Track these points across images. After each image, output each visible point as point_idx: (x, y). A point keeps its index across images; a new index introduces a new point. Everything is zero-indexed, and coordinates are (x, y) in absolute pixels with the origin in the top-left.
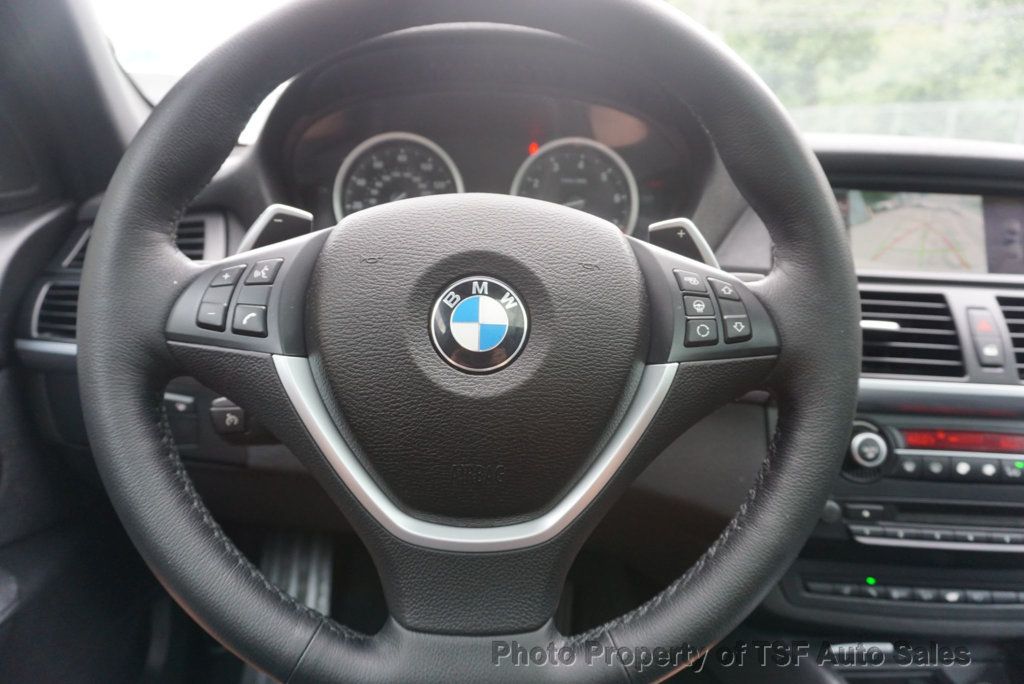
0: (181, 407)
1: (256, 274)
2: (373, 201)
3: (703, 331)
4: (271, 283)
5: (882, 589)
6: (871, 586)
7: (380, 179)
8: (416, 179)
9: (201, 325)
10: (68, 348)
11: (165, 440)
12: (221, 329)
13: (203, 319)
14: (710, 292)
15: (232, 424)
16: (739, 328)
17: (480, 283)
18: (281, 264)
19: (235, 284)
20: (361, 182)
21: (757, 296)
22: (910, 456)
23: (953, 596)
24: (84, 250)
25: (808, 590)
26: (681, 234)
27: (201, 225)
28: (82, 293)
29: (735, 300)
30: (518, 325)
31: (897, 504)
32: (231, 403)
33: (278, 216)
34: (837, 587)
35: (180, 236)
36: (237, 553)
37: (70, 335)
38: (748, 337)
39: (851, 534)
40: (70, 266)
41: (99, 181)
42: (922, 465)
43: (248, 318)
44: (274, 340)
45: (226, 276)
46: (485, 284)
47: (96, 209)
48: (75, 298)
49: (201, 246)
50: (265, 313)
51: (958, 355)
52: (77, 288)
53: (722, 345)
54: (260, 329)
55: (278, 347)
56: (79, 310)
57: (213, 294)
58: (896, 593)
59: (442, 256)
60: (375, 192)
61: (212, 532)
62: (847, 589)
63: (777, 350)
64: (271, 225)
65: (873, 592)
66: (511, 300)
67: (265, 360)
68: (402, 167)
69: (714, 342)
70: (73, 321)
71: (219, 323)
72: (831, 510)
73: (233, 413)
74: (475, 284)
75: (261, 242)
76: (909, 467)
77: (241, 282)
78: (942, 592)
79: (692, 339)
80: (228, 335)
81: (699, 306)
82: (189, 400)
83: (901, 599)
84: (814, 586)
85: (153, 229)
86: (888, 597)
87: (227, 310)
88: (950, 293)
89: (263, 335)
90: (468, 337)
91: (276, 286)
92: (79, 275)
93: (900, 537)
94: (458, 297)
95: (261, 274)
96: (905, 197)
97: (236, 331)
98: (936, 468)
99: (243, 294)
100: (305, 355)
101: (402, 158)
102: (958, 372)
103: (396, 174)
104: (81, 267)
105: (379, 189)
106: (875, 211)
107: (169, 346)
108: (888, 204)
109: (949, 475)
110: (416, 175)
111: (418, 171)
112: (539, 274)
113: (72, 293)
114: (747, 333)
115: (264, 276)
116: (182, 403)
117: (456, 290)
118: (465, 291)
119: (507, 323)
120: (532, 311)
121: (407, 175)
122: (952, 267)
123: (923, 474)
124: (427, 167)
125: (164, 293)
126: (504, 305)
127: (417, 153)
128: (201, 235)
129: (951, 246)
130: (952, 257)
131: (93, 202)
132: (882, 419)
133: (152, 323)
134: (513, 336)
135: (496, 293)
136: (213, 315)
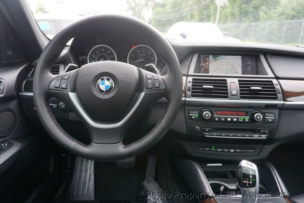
0: (54, 107)
1: (65, 77)
2: (96, 60)
3: (150, 86)
4: (68, 79)
5: (215, 149)
6: (213, 148)
7: (98, 55)
8: (106, 55)
9: (55, 87)
10: (31, 94)
11: (49, 109)
12: (59, 88)
13: (56, 86)
14: (152, 78)
15: (63, 108)
16: (157, 85)
17: (105, 78)
18: (70, 75)
19: (61, 79)
20: (94, 56)
21: (163, 79)
22: (217, 117)
23: (232, 151)
24: (34, 70)
25: (198, 149)
26: (151, 67)
27: (59, 66)
28: (34, 82)
29: (157, 80)
30: (112, 86)
31: (215, 128)
32: (63, 103)
33: (70, 66)
34: (205, 149)
35: (52, 69)
36: (63, 130)
37: (32, 91)
38: (159, 87)
39: (204, 135)
40: (30, 76)
41: (38, 56)
42: (220, 119)
43: (64, 86)
44: (69, 89)
45: (60, 78)
46: (106, 78)
47: (37, 63)
48: (32, 83)
49: (59, 71)
50: (67, 84)
51: (227, 93)
52: (32, 81)
53: (154, 89)
54: (66, 88)
55: (70, 91)
56: (33, 86)
57: (58, 82)
58: (219, 150)
59: (98, 73)
60: (97, 58)
61: (58, 126)
62: (207, 149)
63: (165, 89)
64: (69, 68)
65: (213, 150)
66: (111, 81)
67: (67, 93)
68: (103, 52)
69: (152, 88)
70: (32, 88)
71: (59, 87)
72: (198, 129)
73: (63, 105)
74: (104, 78)
75: (67, 71)
76: (217, 119)
77: (63, 79)
78: (230, 150)
79: (148, 88)
80: (60, 89)
81: (150, 81)
82: (56, 105)
83: (220, 151)
84: (199, 148)
85: (46, 70)
86: (217, 151)
87: (60, 84)
88: (227, 79)
89: (67, 89)
90: (103, 88)
91: (69, 80)
92: (33, 78)
93: (215, 135)
94: (101, 80)
95: (66, 77)
96: (223, 56)
97: (62, 88)
98: (223, 119)
99: (63, 81)
100: (75, 92)
101: (103, 50)
102: (226, 97)
103: (102, 54)
104: (33, 76)
105: (98, 58)
106: (215, 60)
107: (50, 92)
108: (219, 58)
109: (226, 121)
110: (106, 54)
111: (106, 53)
112: (116, 76)
113: (32, 82)
114: (159, 86)
115: (67, 78)
116: (54, 106)
117: (101, 79)
118: (102, 79)
119: (110, 85)
120: (115, 83)
121: (104, 54)
122: (233, 73)
123: (220, 121)
124: (108, 52)
125: (49, 81)
126: (110, 82)
127: (106, 49)
128: (59, 69)
129: (234, 68)
130: (234, 71)
131: (36, 61)
132: (211, 108)
133: (46, 87)
134: (111, 88)
135: (108, 80)
136: (57, 85)
